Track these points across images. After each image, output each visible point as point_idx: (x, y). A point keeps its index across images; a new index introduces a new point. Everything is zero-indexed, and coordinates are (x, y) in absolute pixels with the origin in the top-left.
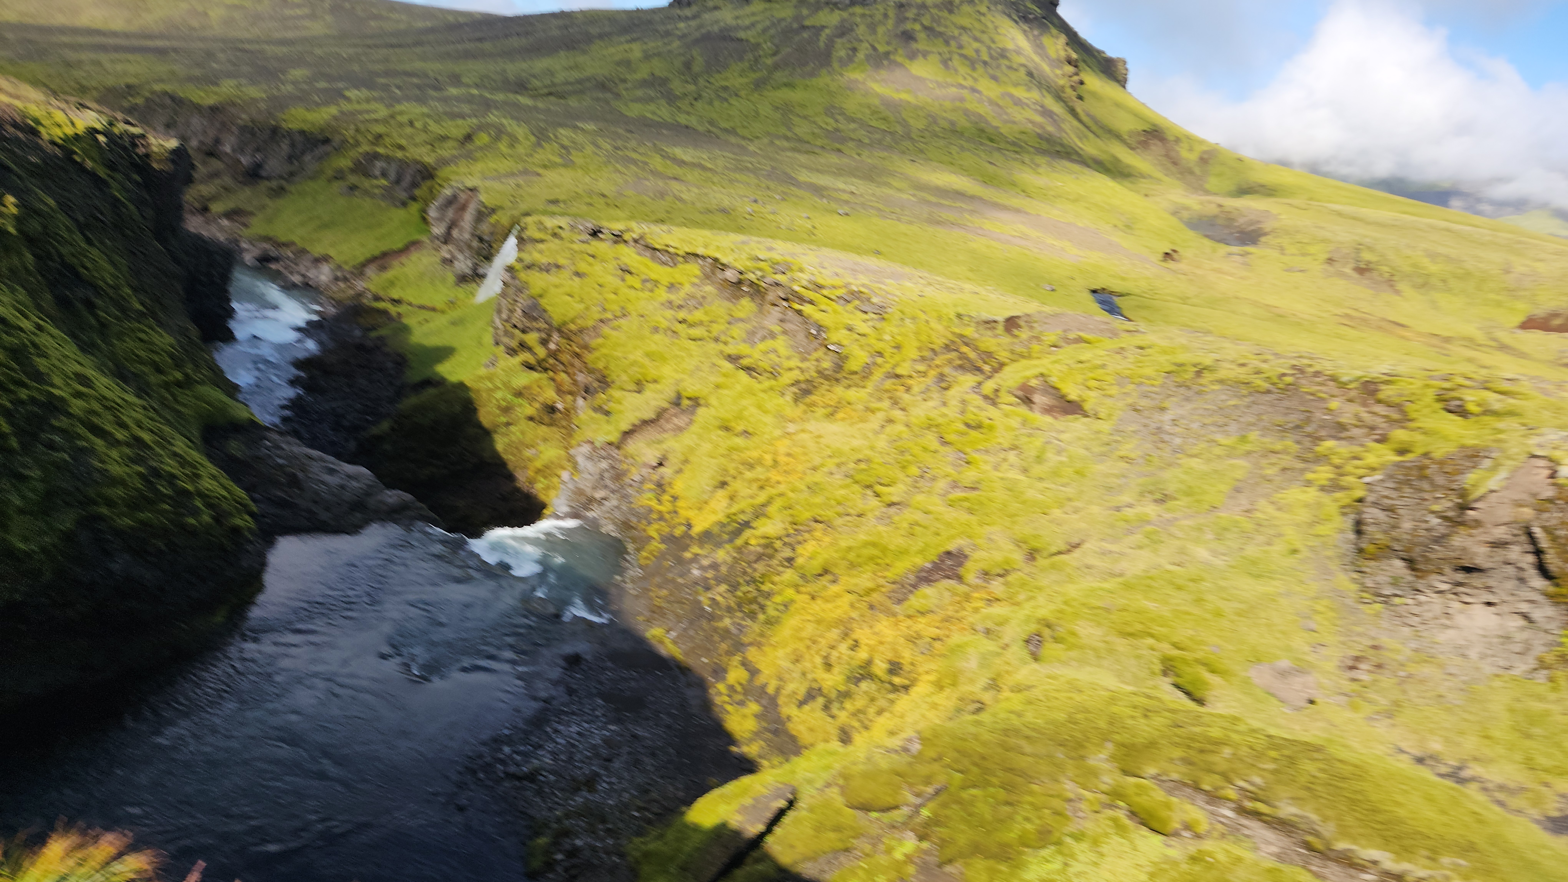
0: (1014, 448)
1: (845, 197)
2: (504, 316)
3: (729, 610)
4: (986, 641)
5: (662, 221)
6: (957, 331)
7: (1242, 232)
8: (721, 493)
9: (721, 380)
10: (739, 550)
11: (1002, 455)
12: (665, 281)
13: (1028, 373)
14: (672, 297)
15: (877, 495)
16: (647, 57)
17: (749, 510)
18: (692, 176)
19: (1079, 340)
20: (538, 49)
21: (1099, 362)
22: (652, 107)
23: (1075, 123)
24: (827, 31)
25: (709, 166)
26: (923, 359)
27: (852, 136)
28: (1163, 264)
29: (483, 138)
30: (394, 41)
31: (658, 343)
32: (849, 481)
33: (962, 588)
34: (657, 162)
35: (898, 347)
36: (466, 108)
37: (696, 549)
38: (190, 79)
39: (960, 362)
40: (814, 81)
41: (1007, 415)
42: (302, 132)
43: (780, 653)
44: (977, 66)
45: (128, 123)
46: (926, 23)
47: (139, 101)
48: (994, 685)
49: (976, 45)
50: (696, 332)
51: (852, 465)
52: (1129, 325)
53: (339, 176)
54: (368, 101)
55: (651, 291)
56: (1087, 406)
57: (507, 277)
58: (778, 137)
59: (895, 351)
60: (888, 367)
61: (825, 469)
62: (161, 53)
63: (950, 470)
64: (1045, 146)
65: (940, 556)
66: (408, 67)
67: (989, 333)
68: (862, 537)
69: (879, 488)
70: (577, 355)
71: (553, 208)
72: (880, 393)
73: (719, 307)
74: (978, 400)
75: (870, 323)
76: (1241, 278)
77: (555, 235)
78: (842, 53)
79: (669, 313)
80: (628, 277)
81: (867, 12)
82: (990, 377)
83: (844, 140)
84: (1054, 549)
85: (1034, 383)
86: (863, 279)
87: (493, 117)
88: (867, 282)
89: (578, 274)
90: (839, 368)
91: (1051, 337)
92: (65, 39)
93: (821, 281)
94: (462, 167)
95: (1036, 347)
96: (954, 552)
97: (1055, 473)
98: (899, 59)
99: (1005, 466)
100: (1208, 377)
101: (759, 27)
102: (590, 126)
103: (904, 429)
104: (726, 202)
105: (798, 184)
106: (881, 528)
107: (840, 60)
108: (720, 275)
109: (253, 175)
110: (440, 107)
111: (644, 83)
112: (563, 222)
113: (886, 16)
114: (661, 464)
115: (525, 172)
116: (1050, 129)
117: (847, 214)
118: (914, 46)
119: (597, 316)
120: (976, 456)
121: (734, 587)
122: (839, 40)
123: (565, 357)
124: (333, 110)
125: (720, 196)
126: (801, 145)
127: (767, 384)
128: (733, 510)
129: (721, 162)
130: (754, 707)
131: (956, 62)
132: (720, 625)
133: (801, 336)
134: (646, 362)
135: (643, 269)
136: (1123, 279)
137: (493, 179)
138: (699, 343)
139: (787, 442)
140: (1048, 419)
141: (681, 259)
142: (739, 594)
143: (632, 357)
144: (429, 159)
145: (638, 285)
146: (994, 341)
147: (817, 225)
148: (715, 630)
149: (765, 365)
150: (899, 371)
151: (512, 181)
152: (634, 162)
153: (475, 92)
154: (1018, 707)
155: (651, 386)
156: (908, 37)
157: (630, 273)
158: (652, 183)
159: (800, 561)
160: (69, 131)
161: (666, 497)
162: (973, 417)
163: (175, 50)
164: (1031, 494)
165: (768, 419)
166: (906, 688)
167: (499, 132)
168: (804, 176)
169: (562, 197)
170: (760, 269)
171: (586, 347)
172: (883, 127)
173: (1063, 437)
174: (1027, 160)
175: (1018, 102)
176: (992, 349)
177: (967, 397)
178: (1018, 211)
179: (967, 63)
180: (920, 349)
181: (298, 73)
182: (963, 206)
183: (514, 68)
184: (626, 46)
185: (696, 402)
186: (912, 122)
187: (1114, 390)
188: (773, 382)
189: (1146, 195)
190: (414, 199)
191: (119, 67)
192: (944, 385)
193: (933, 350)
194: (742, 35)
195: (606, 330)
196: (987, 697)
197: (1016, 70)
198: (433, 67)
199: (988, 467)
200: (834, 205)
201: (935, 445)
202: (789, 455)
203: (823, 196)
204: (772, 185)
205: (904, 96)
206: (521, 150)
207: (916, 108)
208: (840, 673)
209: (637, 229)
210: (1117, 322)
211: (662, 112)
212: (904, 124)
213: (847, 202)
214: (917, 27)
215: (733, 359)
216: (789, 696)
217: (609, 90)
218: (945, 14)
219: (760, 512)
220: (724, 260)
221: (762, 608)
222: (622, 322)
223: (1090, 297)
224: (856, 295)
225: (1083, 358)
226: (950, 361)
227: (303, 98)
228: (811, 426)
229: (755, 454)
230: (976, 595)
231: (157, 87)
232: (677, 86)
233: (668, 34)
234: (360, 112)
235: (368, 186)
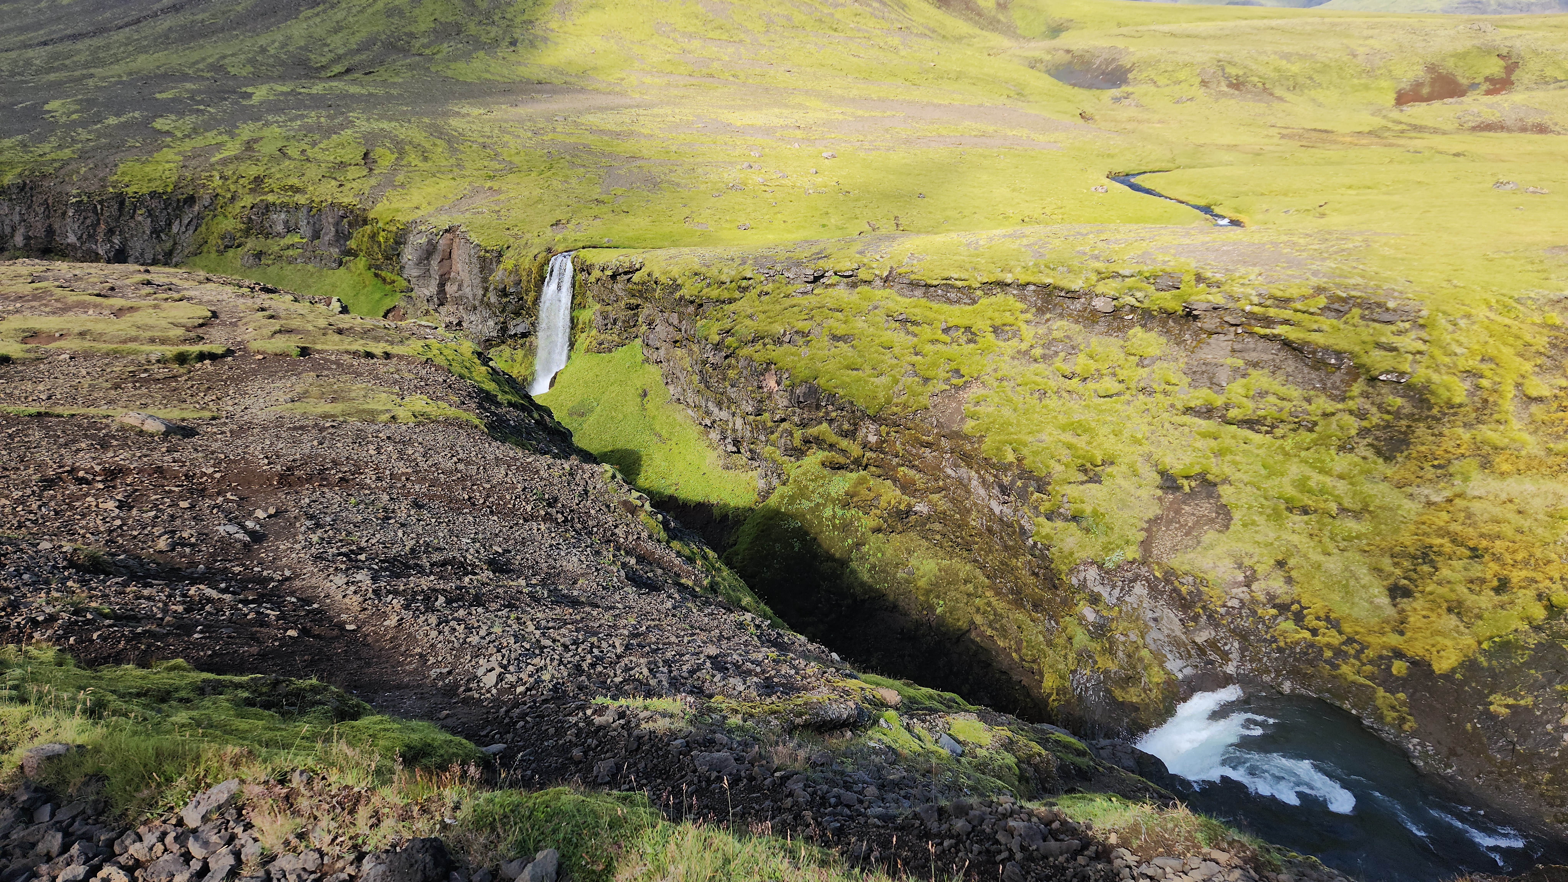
12: (981, 325)
14: (1019, 345)
22: (477, 64)
29: (384, 155)
31: (1061, 410)
42: (153, 195)
50: (1105, 385)
53: (231, 244)
54: (196, 131)
70: (926, 444)
73: (1106, 346)
75: (1412, 335)
79: (1040, 368)
80: (912, 328)
89: (836, 338)
94: (397, 201)
111: (438, 35)
115: (476, 191)
119: (924, 390)
123: (898, 448)
124: (172, 156)
127: (1299, 438)
133: (1292, 366)
134: (1069, 438)
135: (929, 314)
141: (980, 292)
144: (347, 199)
151: (481, 208)
155: (1109, 469)
157: (913, 323)
158: (624, 171)
161: (1312, 623)
165: (1364, 487)
167: (395, 143)
169: (560, 216)
170: (1136, 289)
181: (60, 109)
185: (1203, 481)
190: (350, 253)
195: (966, 408)
206: (440, 161)
222: (978, 392)
224: (1351, 302)
235: (277, 248)
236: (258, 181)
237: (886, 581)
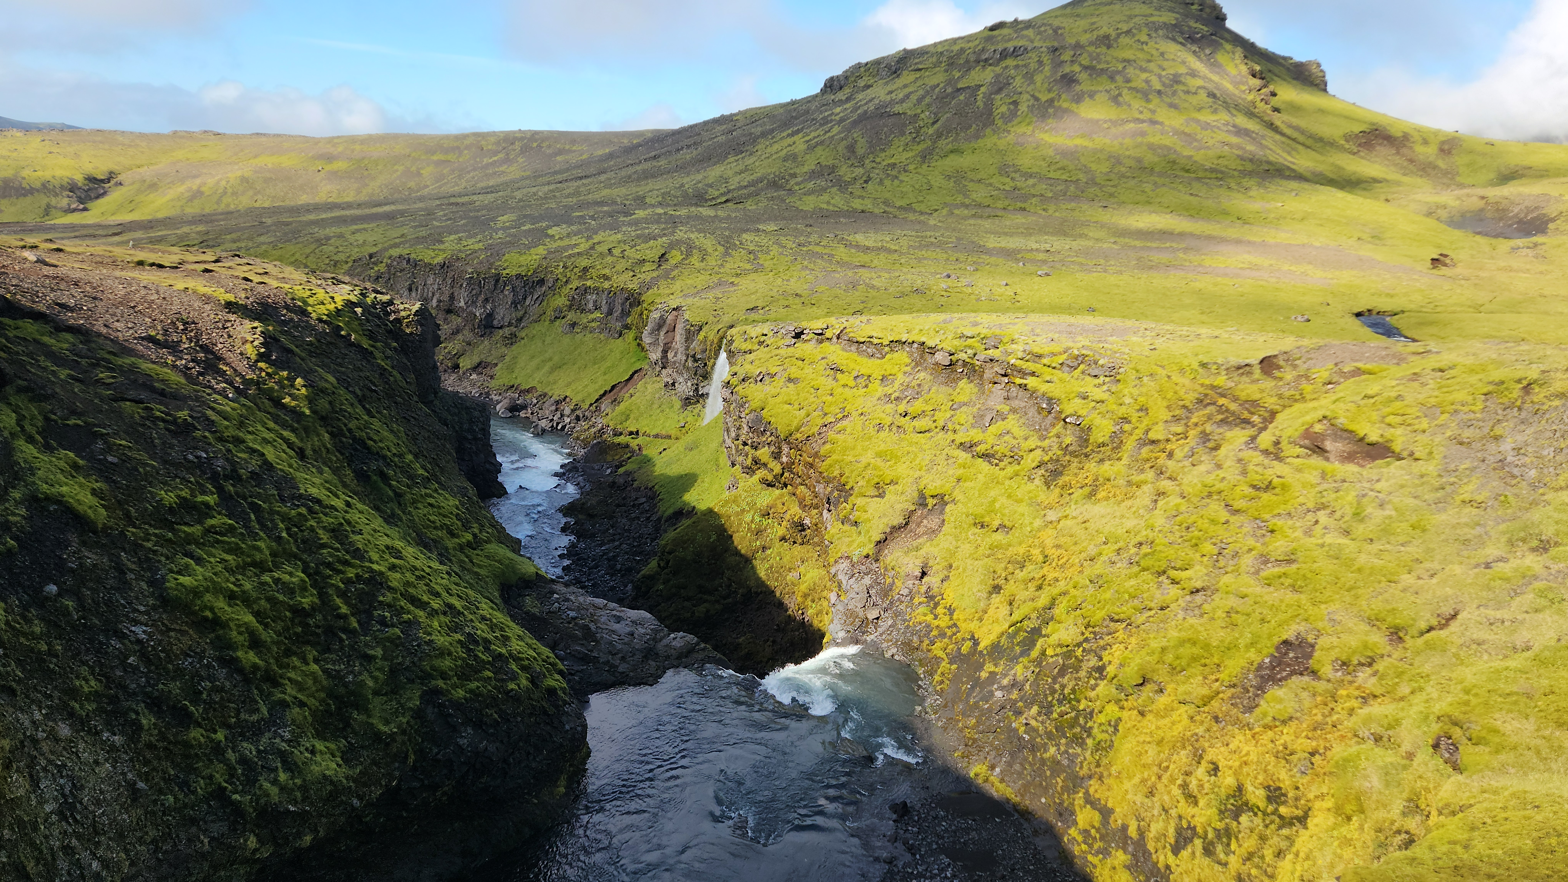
0: (1323, 507)
1: (1041, 256)
2: (733, 435)
3: (1049, 735)
4: (1378, 751)
5: (860, 312)
6: (1207, 382)
7: (1520, 222)
8: (996, 599)
9: (961, 471)
10: (1038, 662)
11: (1310, 517)
12: (877, 375)
13: (1308, 418)
14: (889, 390)
15: (1174, 582)
16: (811, 148)
17: (1034, 615)
18: (880, 260)
19: (1358, 372)
20: (709, 159)
21: (1394, 394)
22: (826, 197)
23: (1278, 137)
24: (983, 89)
25: (893, 247)
26: (1177, 419)
27: (1033, 191)
28: (1434, 271)
29: (676, 256)
30: (579, 172)
31: (886, 440)
32: (1136, 569)
33: (1321, 686)
34: (841, 252)
35: (1143, 409)
36: (655, 229)
37: (989, 667)
38: (419, 240)
39: (1220, 417)
40: (981, 142)
41: (1299, 470)
42: (519, 276)
43: (1127, 785)
44: (1150, 97)
45: (378, 292)
46: (1086, 62)
47: (382, 268)
48: (1414, 807)
49: (1144, 76)
50: (923, 423)
51: (1133, 550)
52: (1413, 347)
53: (559, 316)
54: (568, 235)
55: (866, 386)
56: (1397, 447)
57: (726, 393)
58: (957, 206)
59: (1141, 414)
60: (1138, 433)
61: (1104, 558)
62: (390, 217)
63: (1251, 542)
64: (1249, 167)
65: (1277, 648)
66: (597, 196)
67: (1245, 378)
68: (1174, 634)
69: (1172, 573)
70: (811, 466)
71: (753, 316)
72: (1139, 464)
73: (939, 394)
74: (1256, 457)
75: (1105, 388)
76: (1541, 273)
77: (761, 343)
78: (1004, 109)
79: (890, 408)
80: (839, 375)
81: (1020, 63)
82: (1265, 428)
83: (1025, 198)
84: (1423, 626)
85: (1318, 428)
86: (1083, 341)
87: (681, 234)
88: (1087, 343)
89: (790, 380)
90: (1084, 441)
91: (1323, 374)
92: (312, 217)
93: (1037, 350)
94: (663, 288)
95: (1307, 388)
96: (1292, 639)
97: (1386, 531)
98: (1065, 105)
99: (1318, 529)
100: (1539, 394)
101: (914, 98)
102: (771, 227)
103: (1179, 500)
104: (919, 283)
105: (989, 252)
106: (1191, 621)
107: (1003, 116)
108: (930, 360)
109: (488, 326)
110: (632, 231)
111: (813, 175)
112: (766, 328)
113: (1040, 63)
114: (924, 574)
115: (720, 284)
116: (1250, 147)
117: (1047, 275)
118: (1078, 88)
119: (820, 422)
120: (1279, 523)
121: (1046, 709)
122: (998, 97)
123: (800, 469)
124: (541, 250)
125: (911, 277)
126: (981, 210)
127: (1010, 470)
128: (1016, 617)
129: (904, 242)
130: (1120, 857)
131: (1126, 96)
132: (1047, 755)
133: (1032, 412)
134: (879, 462)
135: (852, 365)
136: (1388, 295)
137: (695, 295)
138: (927, 434)
139: (1050, 531)
140: (1351, 468)
141: (887, 349)
142: (1055, 715)
143: (864, 461)
144: (633, 285)
145: (852, 383)
146: (1255, 387)
147: (1018, 291)
148: (1043, 761)
149: (1001, 449)
150: (1152, 435)
151: (711, 295)
152: (821, 256)
153: (660, 211)
154: (1463, 836)
155: (891, 487)
156: (1069, 80)
157: (842, 371)
158: (840, 275)
159: (1111, 670)
160: (332, 307)
161: (940, 610)
162: (1258, 477)
163: (402, 213)
164: (1362, 559)
165: (1023, 508)
166: (1302, 820)
167: (690, 248)
168: (992, 242)
169: (760, 304)
170: (970, 347)
171: (816, 455)
172: (1064, 177)
173: (1378, 486)
174: (1233, 185)
175: (1206, 126)
176: (1256, 396)
177: (1241, 455)
178: (1238, 242)
179: (1139, 95)
180: (1168, 407)
181: (505, 219)
182: (1174, 245)
183: (690, 181)
184: (790, 141)
185: (942, 500)
186: (1094, 167)
187: (1424, 424)
188: (1017, 467)
189: (1387, 200)
190: (627, 327)
191: (360, 237)
192: (1211, 445)
193: (1184, 407)
194: (898, 109)
195: (831, 435)
196: (1412, 824)
197: (1196, 93)
198: (619, 192)
199: (1299, 533)
200: (1030, 267)
201: (1224, 515)
202: (1058, 547)
203: (1017, 260)
204: (962, 257)
205: (1079, 142)
206: (712, 261)
207: (1095, 151)
208: (1208, 805)
209: (836, 324)
210: (1398, 345)
211: (836, 200)
212: (1086, 170)
213: (1044, 262)
214: (1076, 68)
215: (968, 447)
216: (1158, 840)
217: (781, 187)
218: (1104, 49)
219: (1046, 615)
220: (931, 343)
221: (1089, 731)
222: (845, 423)
223: (1357, 322)
224: (1080, 359)
225: (1370, 392)
226: (1209, 418)
227: (512, 243)
228: (1072, 510)
229: (1021, 550)
230: (1342, 692)
231: (395, 252)
232: (845, 172)
233: (825, 121)
234: (565, 248)
235: (585, 321)
236: (585, 270)
237: (777, 580)
